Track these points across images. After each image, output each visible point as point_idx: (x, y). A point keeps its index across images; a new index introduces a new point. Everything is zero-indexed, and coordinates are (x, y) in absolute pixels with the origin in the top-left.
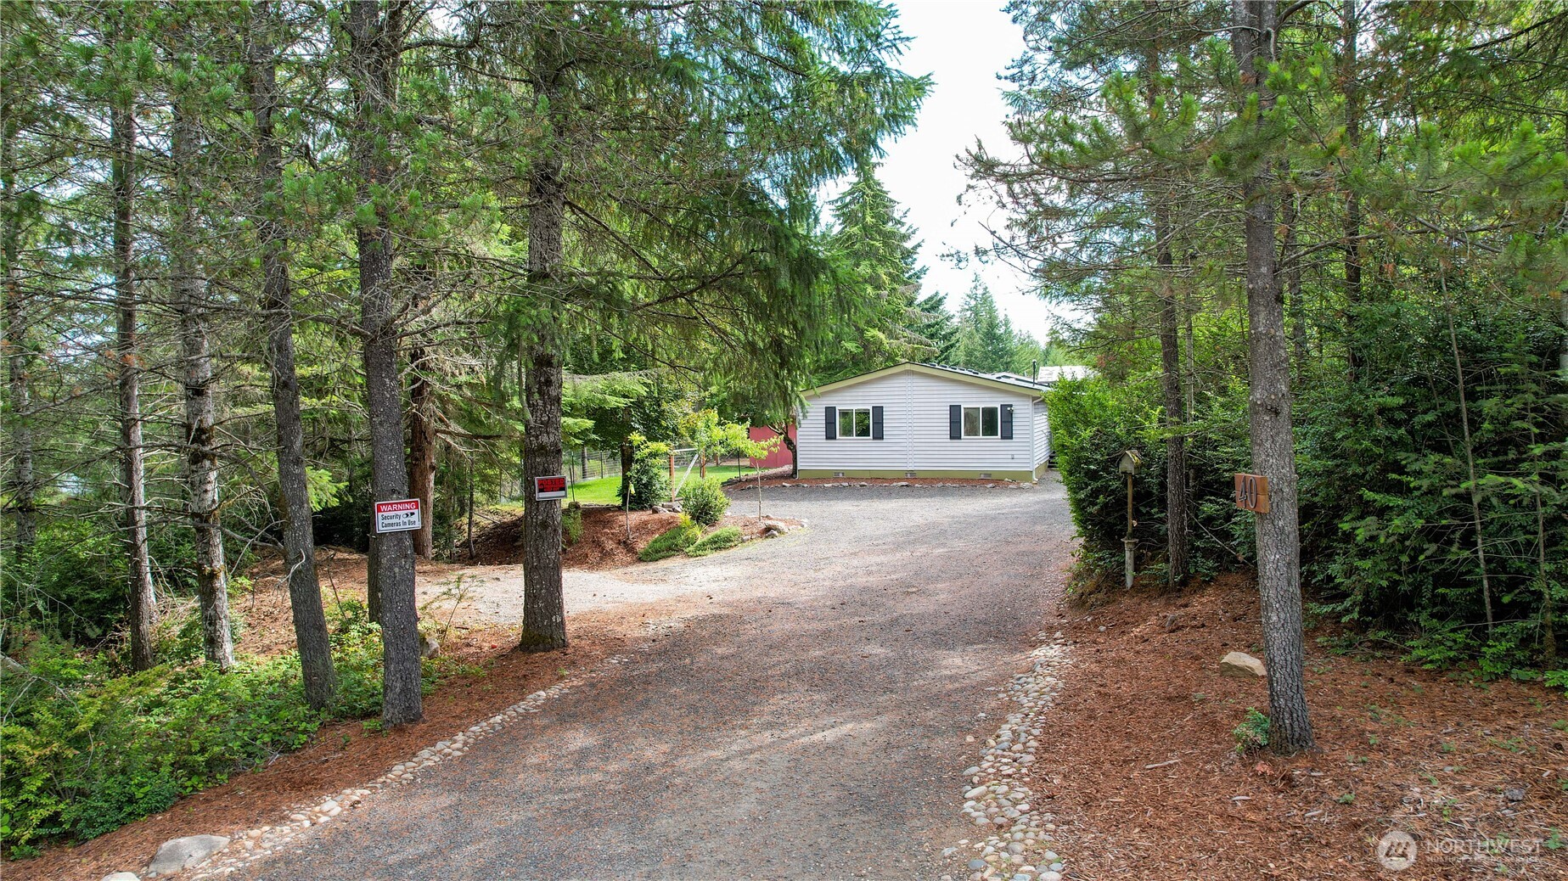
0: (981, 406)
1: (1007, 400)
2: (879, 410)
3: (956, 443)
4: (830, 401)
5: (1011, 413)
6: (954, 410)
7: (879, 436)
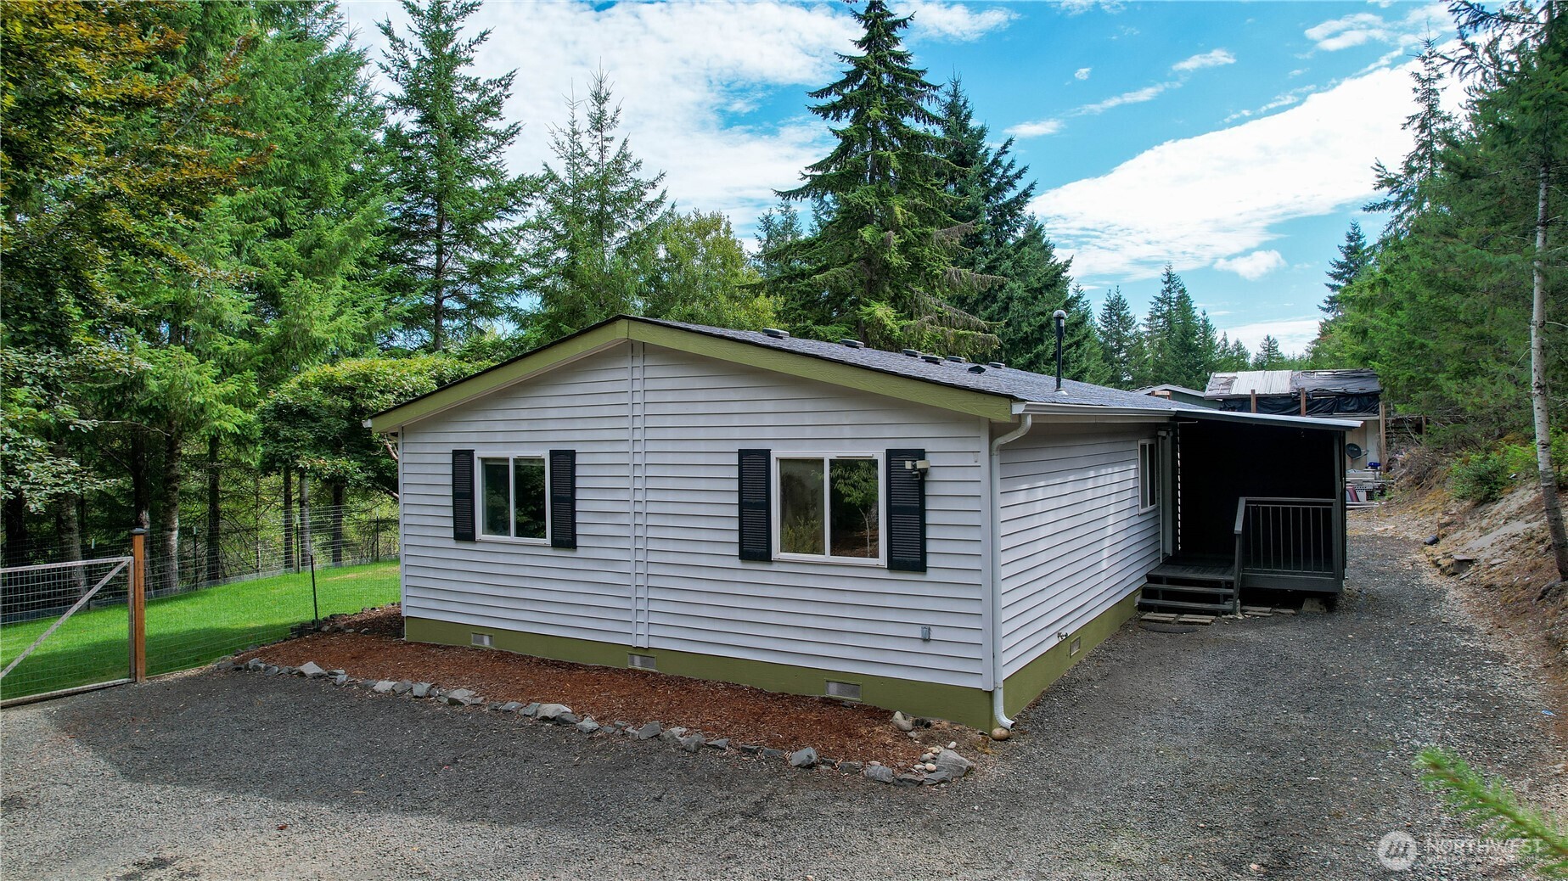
0: (829, 453)
1: (906, 435)
2: (564, 460)
3: (756, 573)
4: (462, 435)
5: (920, 479)
6: (752, 463)
7: (566, 540)
